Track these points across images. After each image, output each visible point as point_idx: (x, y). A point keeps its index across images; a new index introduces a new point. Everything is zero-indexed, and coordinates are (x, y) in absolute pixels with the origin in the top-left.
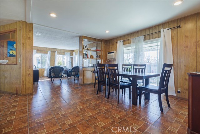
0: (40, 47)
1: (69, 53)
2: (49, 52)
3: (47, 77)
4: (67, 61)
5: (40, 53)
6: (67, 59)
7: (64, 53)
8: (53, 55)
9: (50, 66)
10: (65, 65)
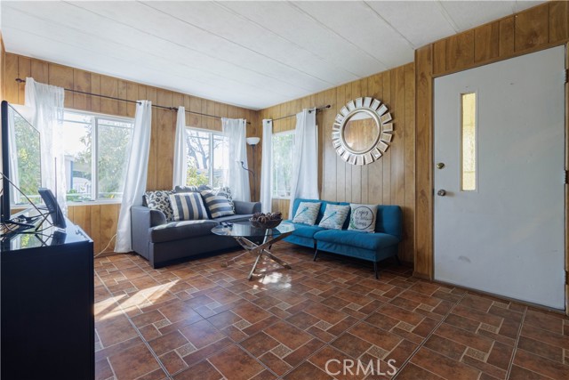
0: (88, 75)
1: (242, 123)
2: (143, 110)
3: (133, 253)
4: (232, 161)
5: (89, 108)
6: (232, 154)
7: (218, 118)
8: (163, 126)
9: (148, 190)
10: (225, 182)
